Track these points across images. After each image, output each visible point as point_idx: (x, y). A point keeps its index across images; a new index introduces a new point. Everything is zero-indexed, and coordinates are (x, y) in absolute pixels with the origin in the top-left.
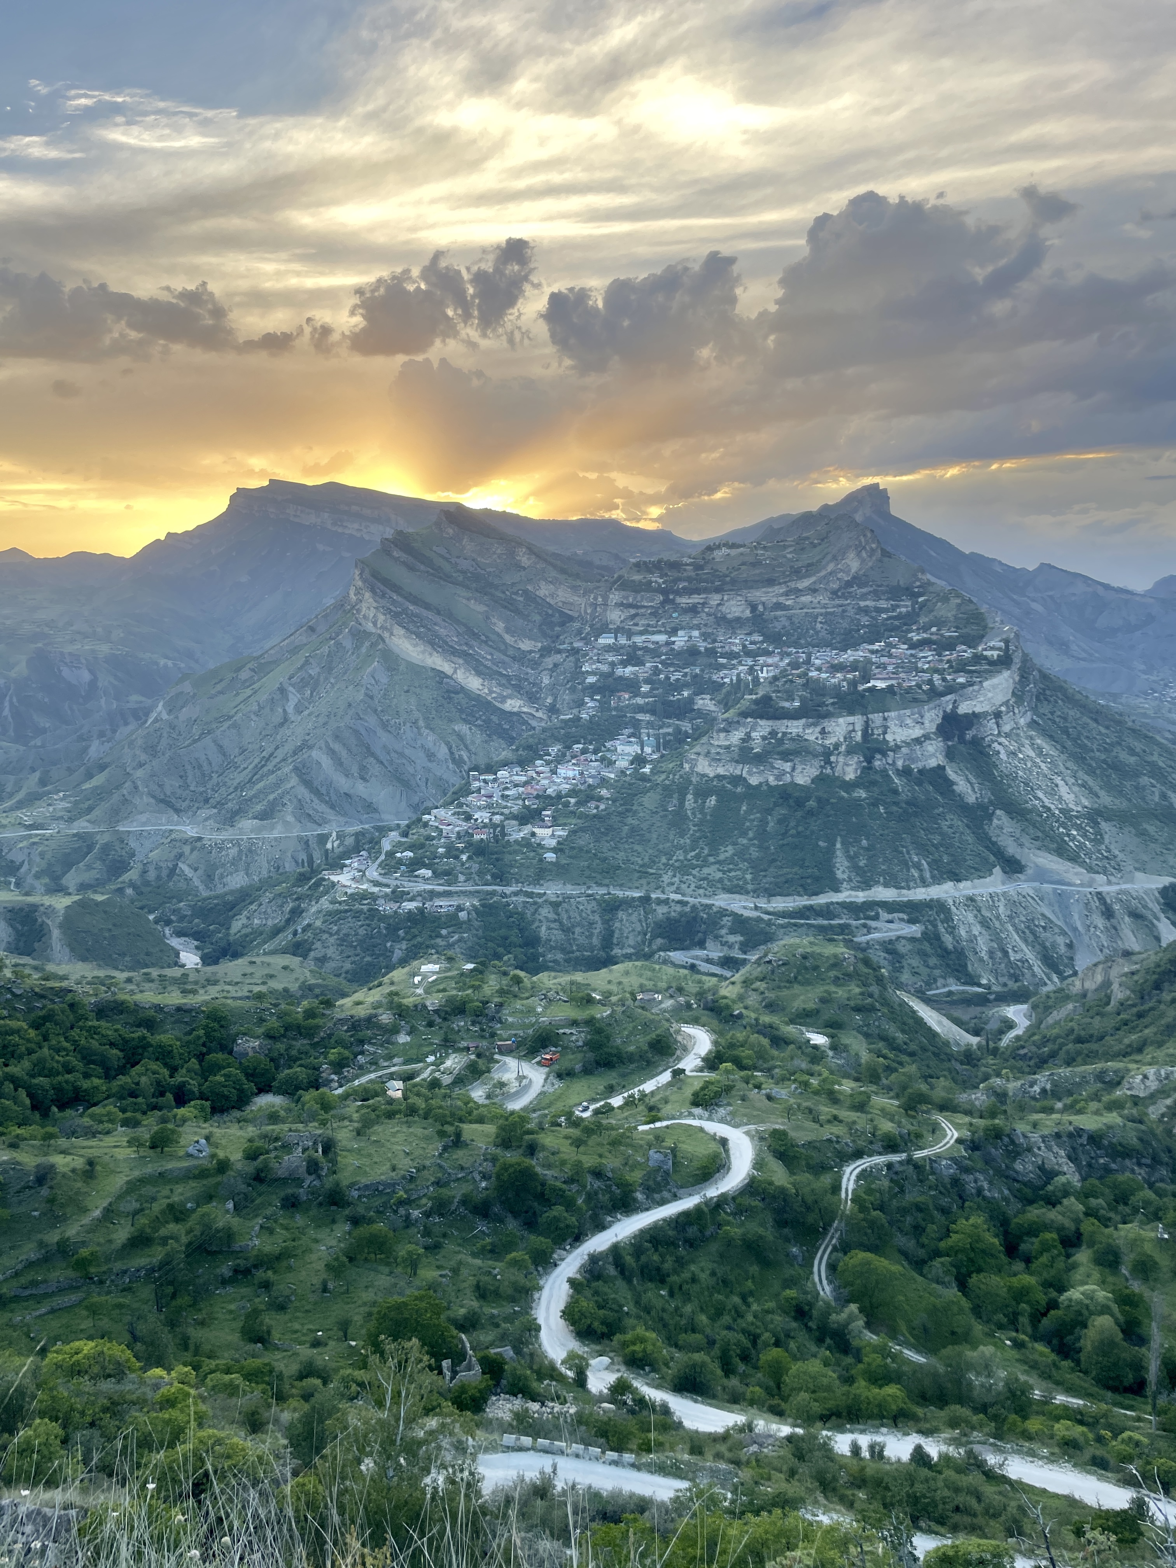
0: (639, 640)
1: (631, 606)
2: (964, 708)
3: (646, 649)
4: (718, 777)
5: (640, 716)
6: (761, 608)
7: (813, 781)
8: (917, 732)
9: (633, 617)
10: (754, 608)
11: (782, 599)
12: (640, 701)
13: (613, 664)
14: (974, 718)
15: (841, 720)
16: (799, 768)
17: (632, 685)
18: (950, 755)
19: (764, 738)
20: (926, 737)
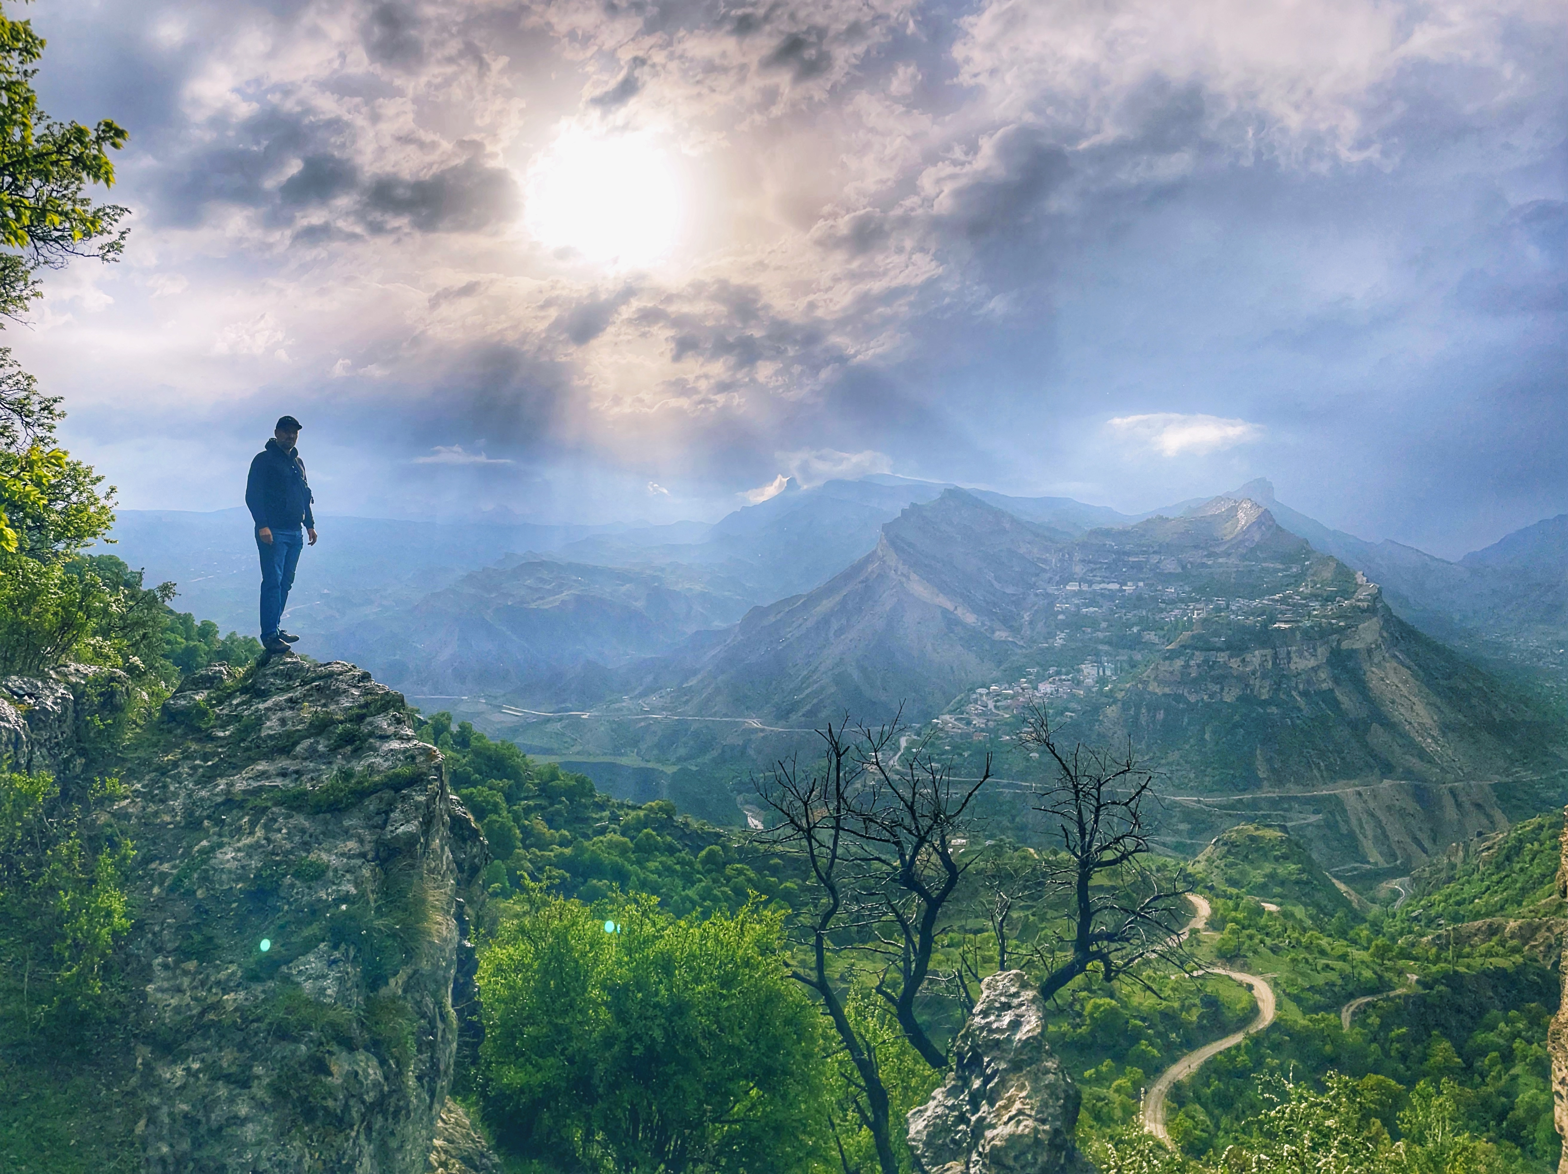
0: (1097, 587)
1: (1090, 562)
2: (1345, 645)
3: (1102, 595)
4: (1165, 695)
5: (1100, 647)
6: (1189, 566)
7: (1237, 699)
8: (1312, 663)
9: (1092, 570)
10: (1184, 567)
11: (1205, 560)
12: (1100, 635)
13: (1077, 606)
14: (1352, 653)
15: (1257, 652)
16: (1226, 689)
17: (1094, 623)
18: (1336, 680)
19: (1199, 666)
20: (1319, 667)
